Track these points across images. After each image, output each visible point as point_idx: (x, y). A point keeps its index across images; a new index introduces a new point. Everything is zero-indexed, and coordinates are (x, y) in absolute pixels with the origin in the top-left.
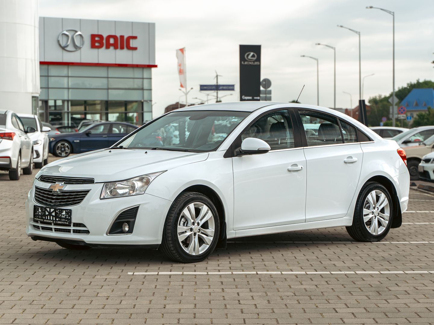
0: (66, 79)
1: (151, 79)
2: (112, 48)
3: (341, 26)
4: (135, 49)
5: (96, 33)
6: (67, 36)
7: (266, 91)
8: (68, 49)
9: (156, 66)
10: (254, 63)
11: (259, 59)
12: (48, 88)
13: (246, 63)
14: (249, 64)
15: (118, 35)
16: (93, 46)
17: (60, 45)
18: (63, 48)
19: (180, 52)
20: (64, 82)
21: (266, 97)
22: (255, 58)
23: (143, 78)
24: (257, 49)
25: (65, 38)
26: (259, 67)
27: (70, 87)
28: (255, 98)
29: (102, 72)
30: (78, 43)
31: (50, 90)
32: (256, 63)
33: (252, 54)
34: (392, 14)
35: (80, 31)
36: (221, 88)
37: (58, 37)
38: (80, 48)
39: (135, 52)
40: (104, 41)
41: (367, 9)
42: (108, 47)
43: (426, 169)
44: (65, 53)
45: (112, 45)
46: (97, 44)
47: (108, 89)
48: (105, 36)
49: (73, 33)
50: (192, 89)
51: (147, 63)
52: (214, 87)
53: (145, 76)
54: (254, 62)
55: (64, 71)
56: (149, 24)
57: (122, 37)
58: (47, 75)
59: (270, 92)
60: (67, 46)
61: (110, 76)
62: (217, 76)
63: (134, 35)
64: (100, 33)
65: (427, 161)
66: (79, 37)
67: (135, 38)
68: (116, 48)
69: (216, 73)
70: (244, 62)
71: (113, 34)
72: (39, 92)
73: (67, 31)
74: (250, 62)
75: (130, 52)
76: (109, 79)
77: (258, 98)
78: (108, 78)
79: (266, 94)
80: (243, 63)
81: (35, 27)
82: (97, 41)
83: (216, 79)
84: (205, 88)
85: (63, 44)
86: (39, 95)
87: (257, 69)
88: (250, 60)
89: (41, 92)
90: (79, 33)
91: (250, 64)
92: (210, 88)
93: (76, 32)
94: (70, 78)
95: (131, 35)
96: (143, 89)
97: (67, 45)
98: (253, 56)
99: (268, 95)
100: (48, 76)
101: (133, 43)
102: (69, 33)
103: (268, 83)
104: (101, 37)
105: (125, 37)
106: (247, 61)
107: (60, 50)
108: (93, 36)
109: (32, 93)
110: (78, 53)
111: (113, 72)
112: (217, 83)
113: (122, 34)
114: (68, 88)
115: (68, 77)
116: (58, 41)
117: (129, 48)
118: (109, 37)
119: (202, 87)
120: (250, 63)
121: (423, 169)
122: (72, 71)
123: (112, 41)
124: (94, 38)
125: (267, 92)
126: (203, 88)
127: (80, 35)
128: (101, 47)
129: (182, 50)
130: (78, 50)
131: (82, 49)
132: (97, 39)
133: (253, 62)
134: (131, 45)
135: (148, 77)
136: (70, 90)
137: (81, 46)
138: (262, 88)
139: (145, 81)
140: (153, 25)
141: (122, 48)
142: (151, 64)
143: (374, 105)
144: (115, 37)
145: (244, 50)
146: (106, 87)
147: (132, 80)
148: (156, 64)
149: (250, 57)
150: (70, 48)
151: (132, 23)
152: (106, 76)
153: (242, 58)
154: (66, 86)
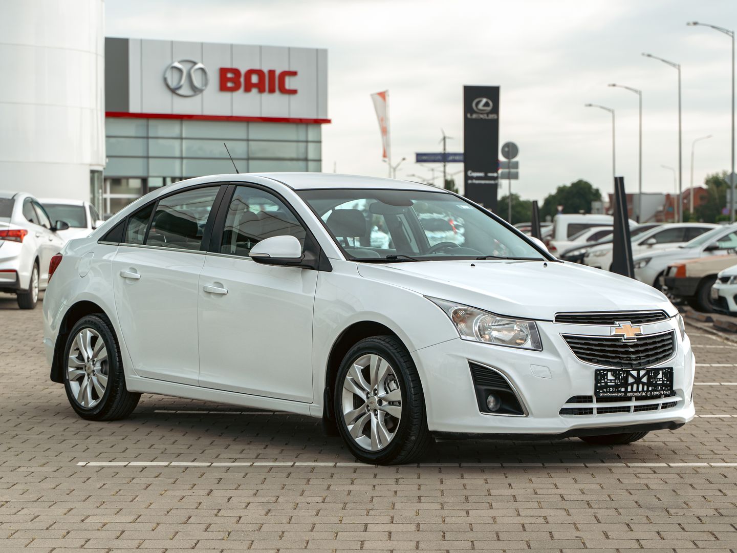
0: (177, 143)
1: (320, 142)
2: (254, 91)
3: (649, 56)
4: (294, 92)
5: (228, 66)
6: (180, 70)
7: (509, 163)
8: (180, 92)
9: (328, 121)
10: (488, 116)
11: (496, 110)
12: (148, 157)
13: (474, 116)
14: (479, 118)
15: (266, 70)
16: (223, 88)
17: (168, 86)
18: (174, 91)
19: (379, 99)
20: (175, 148)
21: (509, 173)
22: (489, 109)
23: (307, 142)
24: (493, 93)
25: (176, 75)
26: (495, 123)
27: (184, 155)
28: (490, 175)
29: (238, 131)
30: (197, 82)
31: (151, 160)
32: (491, 116)
33: (484, 100)
34: (730, 35)
35: (202, 63)
36: (451, 158)
37: (165, 73)
38: (201, 91)
39: (293, 98)
40: (242, 80)
41: (689, 27)
42: (248, 89)
43: (722, 294)
44: (177, 100)
45: (255, 85)
46: (230, 85)
47: (248, 159)
48: (243, 71)
49: (189, 65)
50: (404, 159)
51: (313, 116)
52: (439, 157)
53: (310, 138)
54: (488, 114)
55: (174, 128)
56: (317, 50)
57: (272, 72)
58: (145, 135)
59: (516, 165)
60: (180, 88)
61: (251, 137)
62: (444, 139)
63: (292, 69)
64: (235, 66)
65: (725, 280)
66: (200, 72)
67: (294, 74)
68: (261, 90)
69: (443, 133)
70: (471, 115)
71: (257, 67)
72: (104, 163)
73: (180, 62)
74: (482, 114)
75: (285, 98)
76: (251, 143)
77: (495, 175)
78: (248, 140)
79: (509, 168)
80: (469, 116)
81: (97, 54)
82: (230, 80)
83: (442, 143)
84: (424, 158)
85: (173, 83)
86: (104, 169)
87: (493, 126)
88: (481, 112)
89: (107, 163)
90: (200, 65)
91: (482, 119)
92: (432, 158)
93: (195, 63)
94: (184, 141)
95: (286, 69)
96: (306, 160)
97: (178, 86)
98: (486, 104)
99: (513, 171)
100: (148, 138)
101: (290, 83)
102: (181, 64)
103: (512, 150)
104: (236, 72)
105: (277, 73)
106: (475, 112)
107: (168, 94)
108: (223, 72)
109: (91, 165)
110: (198, 98)
111: (257, 132)
112: (445, 149)
113: (272, 68)
114: (182, 158)
115: (181, 138)
116: (165, 79)
117: (284, 91)
118: (250, 72)
119: (419, 158)
120: (482, 116)
121: (718, 293)
122: (188, 129)
123: (255, 79)
124: (225, 75)
125: (511, 165)
126: (422, 158)
127: (202, 69)
128: (236, 88)
129: (383, 95)
130: (197, 95)
131: (205, 93)
132: (230, 75)
133: (485, 115)
134: (287, 87)
135: (316, 139)
136: (185, 161)
137: (204, 88)
138: (501, 158)
139: (311, 146)
140: (325, 52)
141: (272, 91)
142: (321, 117)
143: (715, 188)
144: (260, 73)
145: (472, 93)
146: (245, 156)
147: (294, 144)
148: (329, 117)
149: (481, 106)
150: (185, 90)
151: (289, 49)
152: (244, 137)
153: (468, 108)
154: (177, 154)
